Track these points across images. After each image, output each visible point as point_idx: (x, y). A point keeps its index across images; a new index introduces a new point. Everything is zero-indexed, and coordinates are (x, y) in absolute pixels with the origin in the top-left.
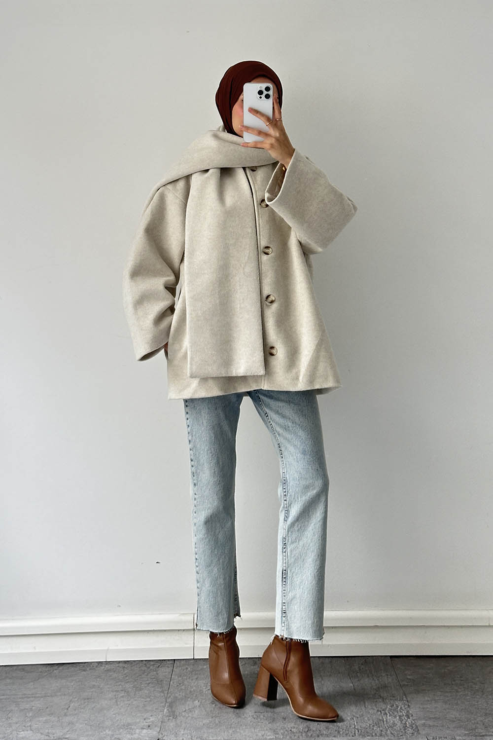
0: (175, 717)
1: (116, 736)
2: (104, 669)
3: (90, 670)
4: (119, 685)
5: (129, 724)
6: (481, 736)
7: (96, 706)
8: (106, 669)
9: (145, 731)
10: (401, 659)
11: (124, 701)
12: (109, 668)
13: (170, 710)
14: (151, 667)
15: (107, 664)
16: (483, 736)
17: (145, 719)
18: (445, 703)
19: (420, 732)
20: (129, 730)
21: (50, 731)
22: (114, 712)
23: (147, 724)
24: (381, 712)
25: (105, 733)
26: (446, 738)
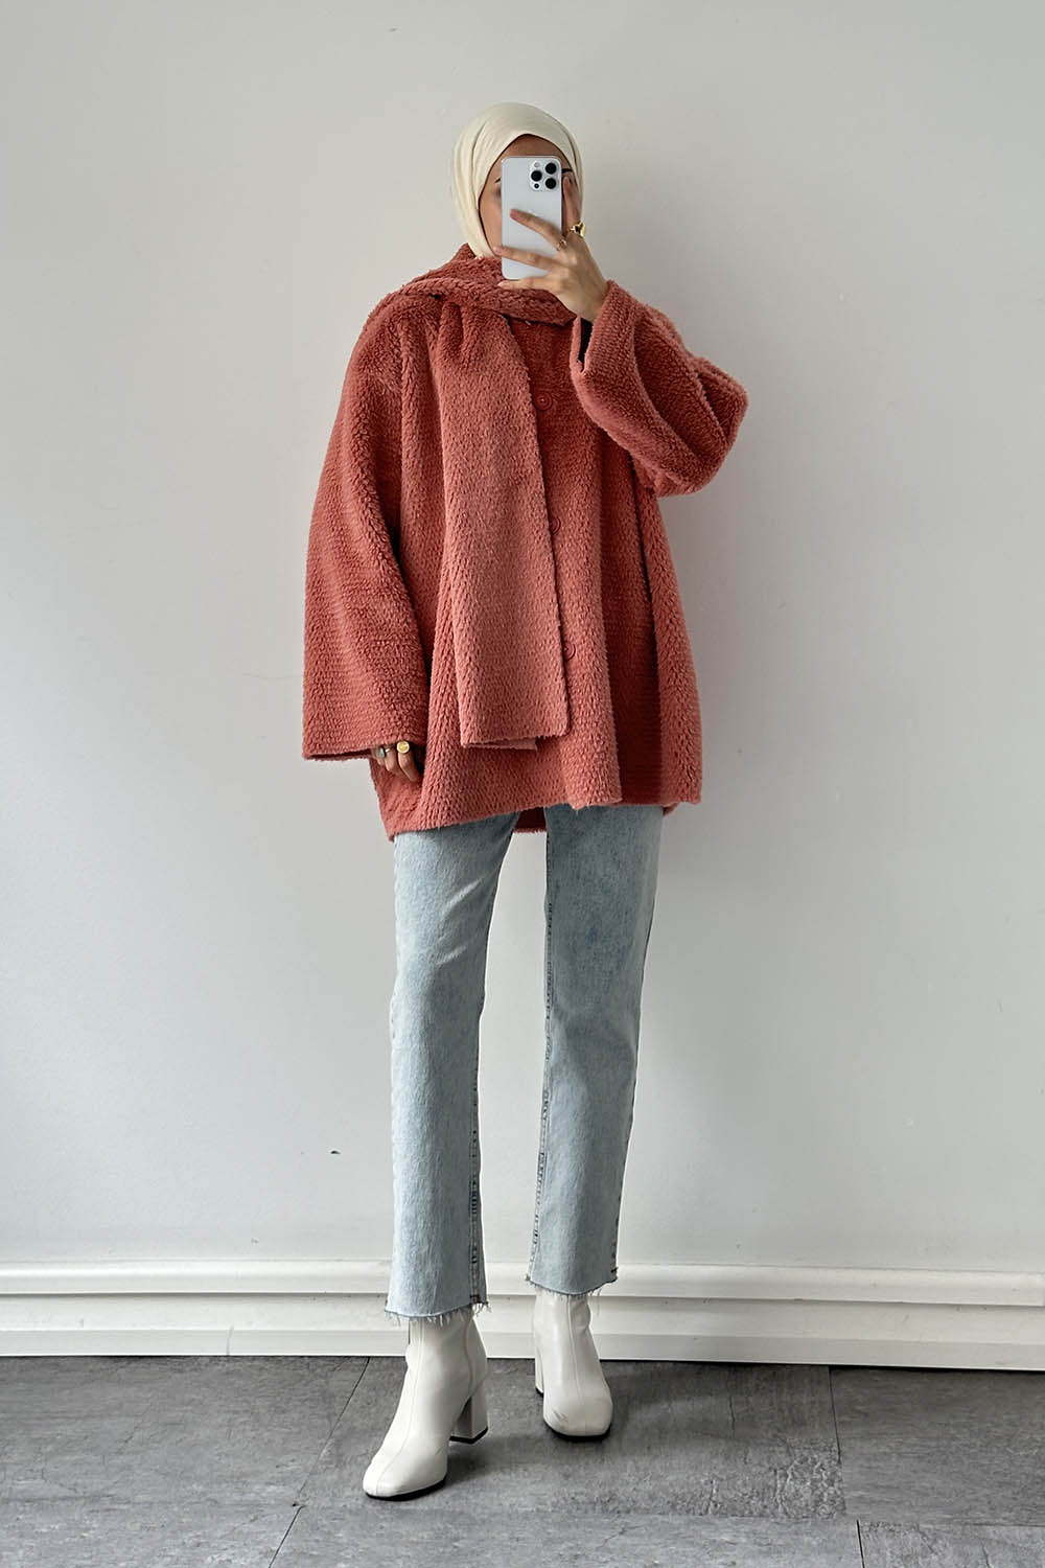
0: (340, 1465)
1: (209, 1496)
2: (218, 1370)
3: (192, 1370)
4: (242, 1402)
5: (246, 1475)
6: (976, 1525)
7: (186, 1438)
8: (223, 1371)
9: (272, 1488)
10: (852, 1372)
11: (244, 1431)
12: (232, 1369)
13: (334, 1452)
14: (319, 1371)
15: (228, 1361)
16: (981, 1524)
17: (277, 1467)
18: (920, 1459)
19: (847, 1511)
20: (240, 1485)
21: (80, 1481)
22: (220, 1451)
23: (280, 1475)
24: (775, 1471)
25: (189, 1488)
26: (900, 1526)
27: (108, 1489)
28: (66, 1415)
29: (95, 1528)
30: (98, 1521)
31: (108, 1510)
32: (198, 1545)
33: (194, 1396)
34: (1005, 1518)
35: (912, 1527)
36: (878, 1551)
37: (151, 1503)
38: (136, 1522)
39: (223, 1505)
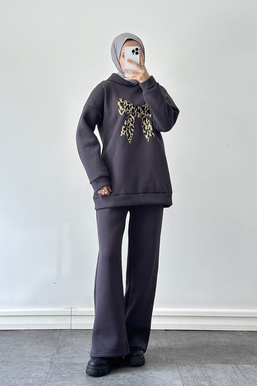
0: (59, 353)
1: (30, 361)
3: (20, 333)
4: (34, 340)
5: (37, 356)
6: (202, 364)
7: (22, 348)
8: (28, 333)
9: (44, 359)
10: (170, 331)
11: (35, 346)
12: (30, 332)
13: (57, 350)
14: (50, 332)
15: (29, 331)
16: (204, 363)
17: (45, 354)
19: (174, 361)
20: (37, 358)
22: (30, 351)
23: (46, 356)
24: (157, 353)
25: (25, 359)
26: (186, 364)
27: (6, 359)
30: (5, 367)
31: (6, 364)
32: (30, 371)
33: (21, 338)
35: (189, 364)
36: (182, 370)
37: (16, 362)
38: (13, 367)
39: (34, 363)
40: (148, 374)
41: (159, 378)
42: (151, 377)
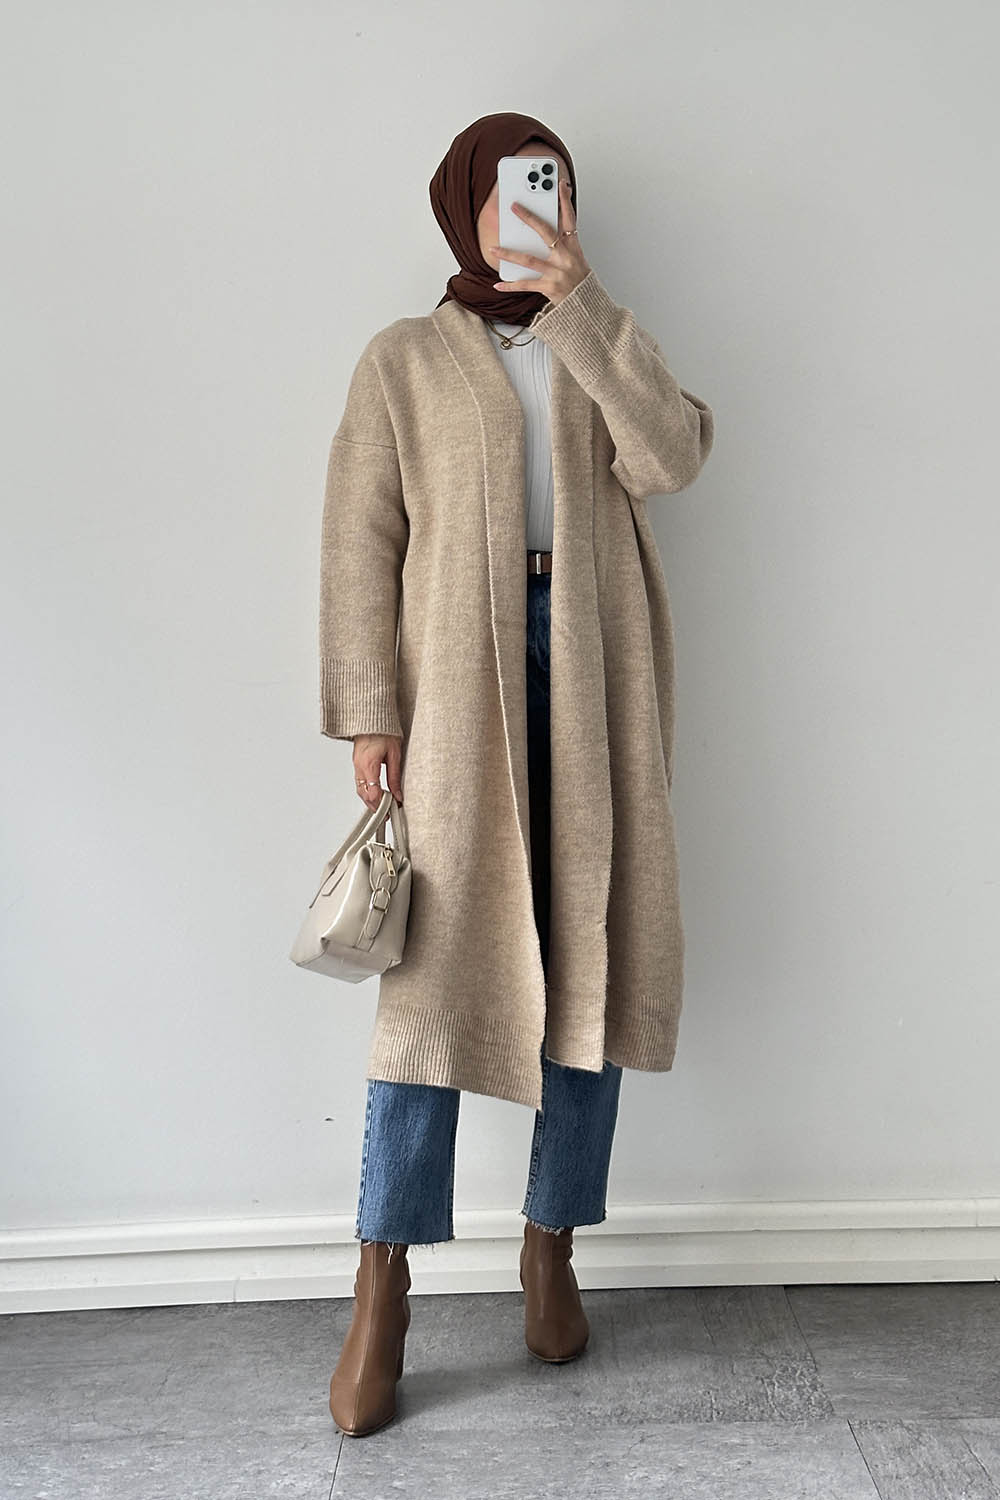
1: (256, 1429)
2: (230, 1316)
3: (205, 1317)
4: (260, 1343)
5: (280, 1409)
6: (951, 1418)
7: (218, 1378)
8: (237, 1316)
9: (312, 1419)
10: (803, 1291)
11: (270, 1370)
12: (241, 1314)
14: (323, 1312)
15: (237, 1307)
16: (955, 1418)
17: (311, 1399)
18: (886, 1363)
19: (835, 1412)
20: (281, 1417)
21: (131, 1421)
22: (253, 1388)
24: (762, 1380)
25: (235, 1423)
26: (885, 1422)
27: (160, 1426)
28: (98, 1363)
29: (160, 1463)
30: (160, 1457)
31: (166, 1446)
32: (260, 1472)
33: (214, 1341)
34: (975, 1412)
35: (896, 1423)
36: (873, 1446)
37: (205, 1438)
38: (195, 1455)
39: (271, 1436)
40: (739, 1466)
41: (786, 1484)
42: (750, 1481)
